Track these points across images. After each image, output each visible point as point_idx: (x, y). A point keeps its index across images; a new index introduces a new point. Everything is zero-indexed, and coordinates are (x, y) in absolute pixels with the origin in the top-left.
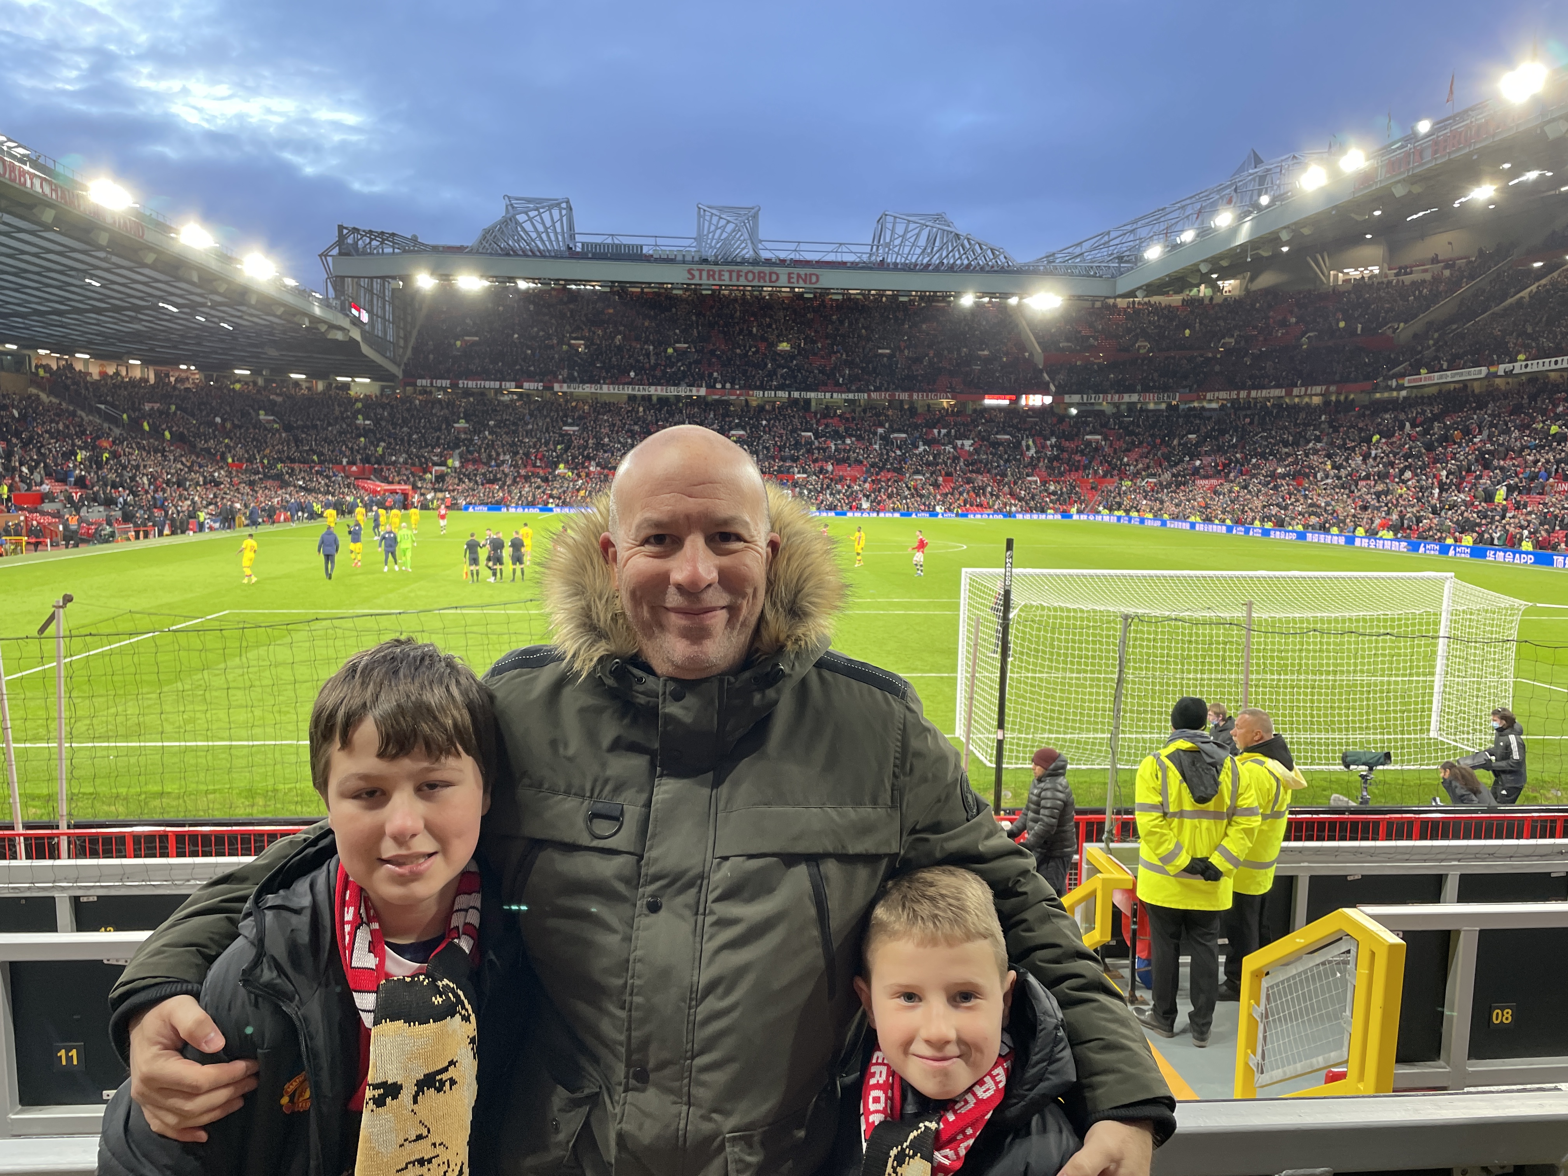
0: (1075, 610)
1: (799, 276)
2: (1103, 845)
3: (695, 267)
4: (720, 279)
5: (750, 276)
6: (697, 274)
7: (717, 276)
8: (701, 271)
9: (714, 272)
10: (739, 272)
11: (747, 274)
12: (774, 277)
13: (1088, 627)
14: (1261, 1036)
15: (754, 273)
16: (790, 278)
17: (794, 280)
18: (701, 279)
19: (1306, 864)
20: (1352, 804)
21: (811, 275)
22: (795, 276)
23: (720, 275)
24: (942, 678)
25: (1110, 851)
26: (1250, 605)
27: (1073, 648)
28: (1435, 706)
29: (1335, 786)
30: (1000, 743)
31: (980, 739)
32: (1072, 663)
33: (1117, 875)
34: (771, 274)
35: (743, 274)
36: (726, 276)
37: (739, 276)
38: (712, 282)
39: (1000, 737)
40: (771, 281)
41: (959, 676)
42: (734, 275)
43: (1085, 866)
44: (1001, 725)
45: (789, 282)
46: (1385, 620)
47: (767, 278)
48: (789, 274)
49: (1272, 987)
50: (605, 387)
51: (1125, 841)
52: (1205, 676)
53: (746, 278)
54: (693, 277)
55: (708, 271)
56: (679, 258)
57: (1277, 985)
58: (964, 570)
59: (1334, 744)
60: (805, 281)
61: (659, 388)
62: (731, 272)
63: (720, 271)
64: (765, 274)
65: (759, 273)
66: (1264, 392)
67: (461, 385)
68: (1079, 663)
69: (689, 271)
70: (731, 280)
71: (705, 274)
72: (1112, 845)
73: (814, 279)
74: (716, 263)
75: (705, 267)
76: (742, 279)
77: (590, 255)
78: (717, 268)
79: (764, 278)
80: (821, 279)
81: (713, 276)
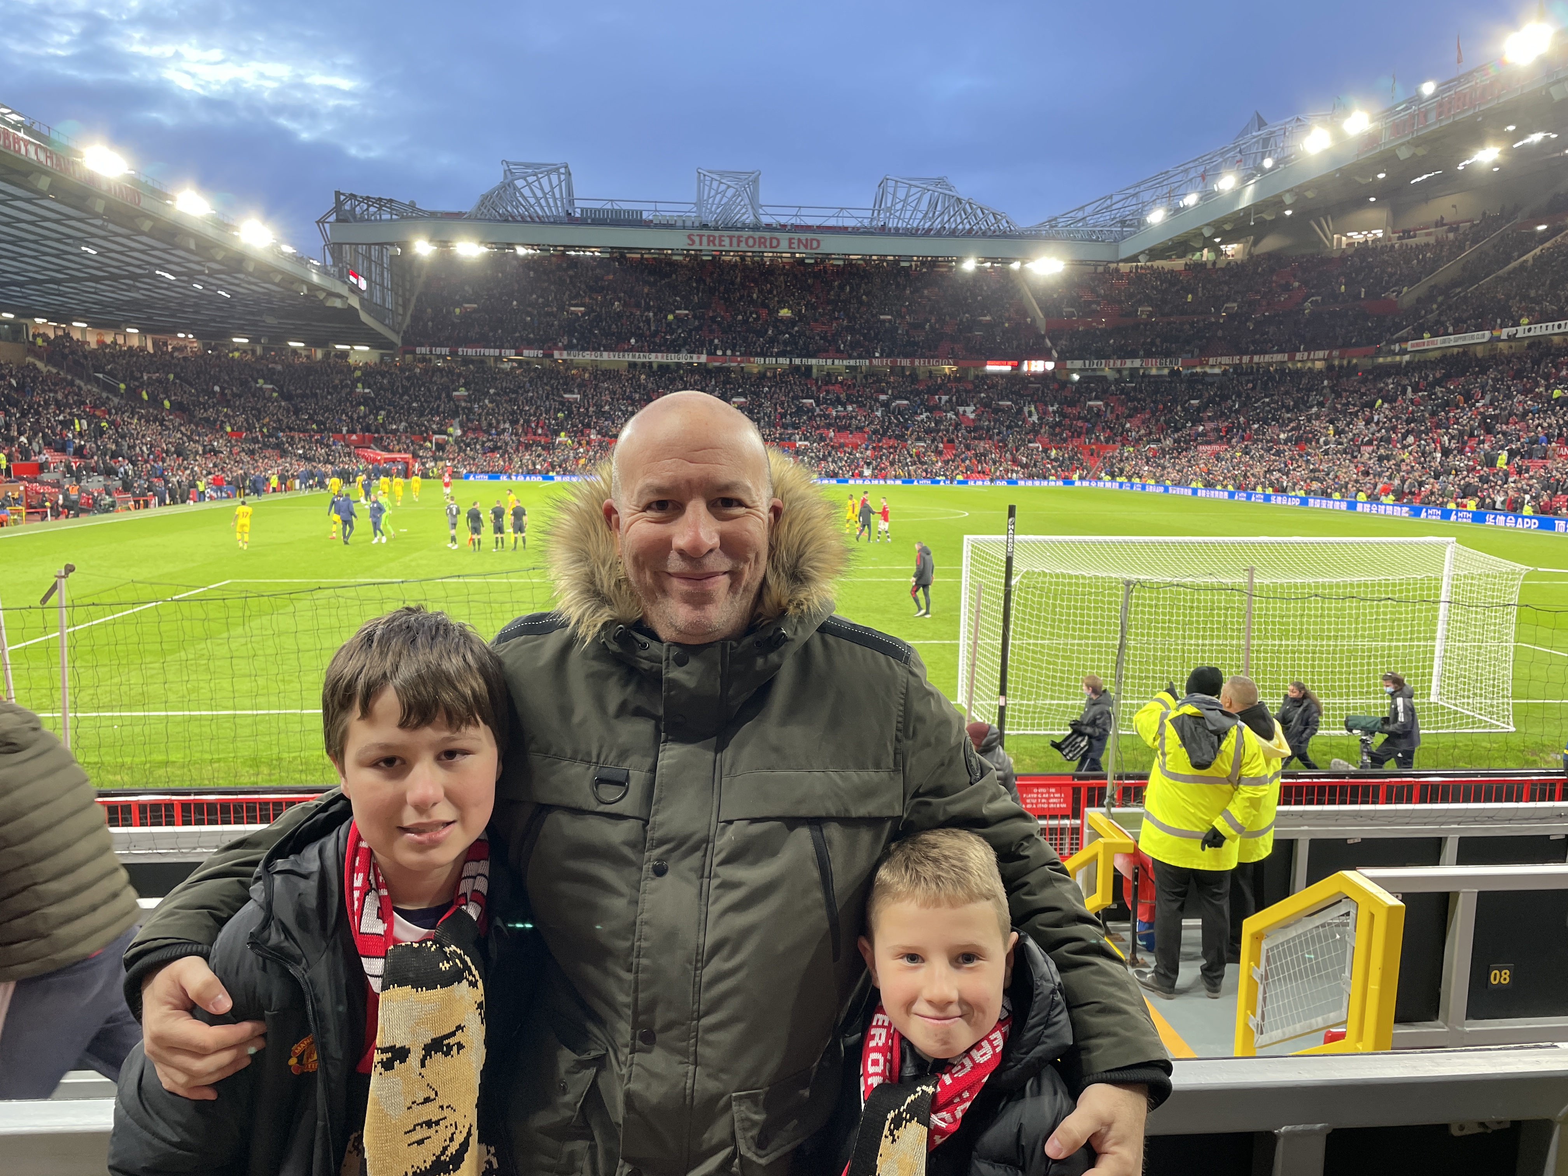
0: (1077, 577)
1: (799, 240)
2: (1104, 810)
3: (695, 232)
4: (720, 245)
5: (751, 242)
6: (697, 239)
7: (717, 242)
8: (701, 236)
9: (714, 237)
10: (739, 237)
11: (747, 239)
12: (775, 243)
13: (1090, 594)
14: (1260, 997)
15: (754, 239)
16: (790, 243)
17: (795, 246)
18: (701, 244)
19: (1306, 828)
20: (1352, 768)
21: (812, 240)
22: (796, 241)
23: (721, 241)
24: (944, 645)
25: (1111, 816)
26: (1251, 571)
27: (1075, 615)
28: (1436, 670)
29: (1335, 751)
30: (1002, 709)
31: (982, 705)
32: (1074, 630)
33: (1118, 839)
34: (771, 239)
35: (743, 239)
36: (726, 242)
37: (739, 242)
38: (712, 247)
39: (1002, 703)
40: (771, 247)
41: (961, 642)
42: (735, 241)
43: (1086, 831)
44: (1003, 691)
45: (790, 247)
46: (1387, 586)
47: (768, 244)
48: (790, 239)
49: (1272, 949)
50: (605, 354)
51: (1126, 806)
52: (1207, 642)
53: (747, 243)
54: (693, 242)
55: (709, 236)
56: (680, 223)
57: (1277, 946)
58: (966, 537)
59: (1334, 709)
60: (806, 247)
61: (660, 355)
62: (731, 237)
63: (720, 237)
64: (766, 240)
65: (760, 238)
66: (1267, 356)
67: (460, 353)
68: (1081, 630)
69: (689, 237)
70: (731, 245)
71: (705, 239)
72: (1113, 810)
73: (815, 244)
74: (716, 229)
75: (706, 232)
76: (743, 245)
77: (589, 221)
78: (717, 234)
79: (764, 243)
80: (822, 243)
81: (713, 242)
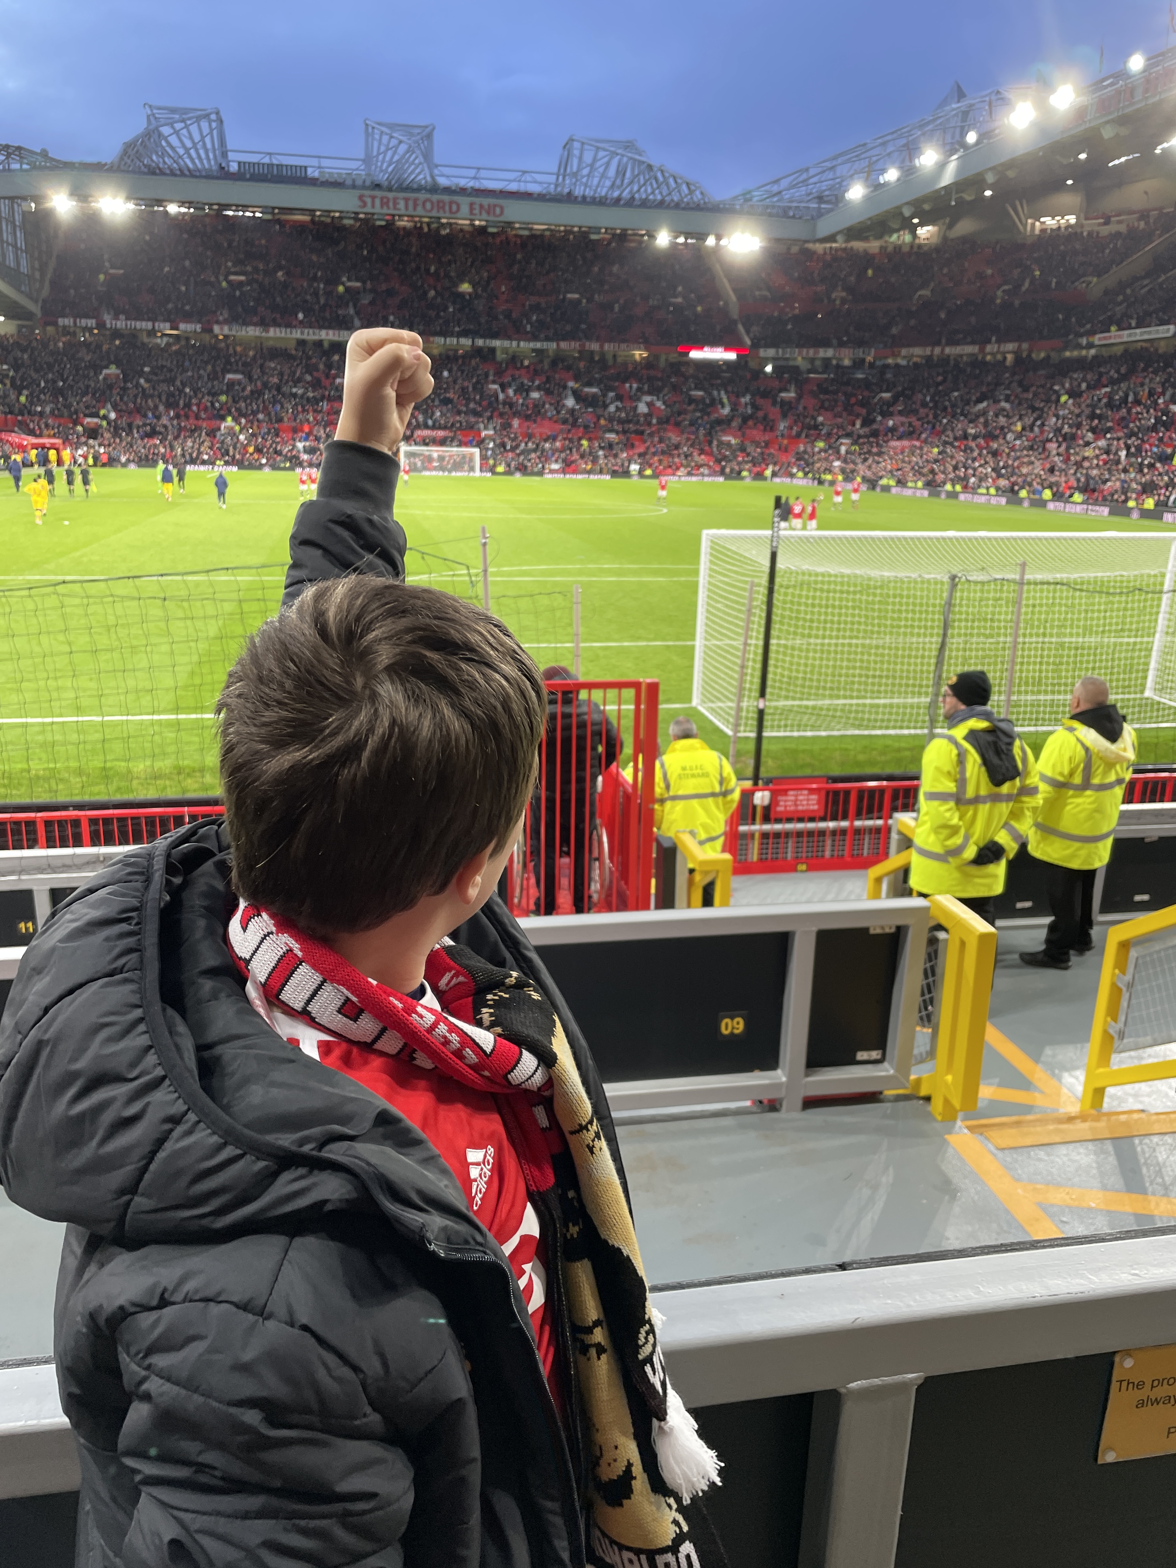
1: (481, 206)
3: (367, 193)
4: (395, 208)
5: (428, 206)
6: (368, 201)
7: (391, 204)
8: (373, 198)
9: (388, 200)
10: (415, 200)
11: (424, 202)
12: (454, 207)
14: (1124, 1004)
15: (431, 202)
16: (470, 209)
17: (477, 211)
18: (373, 206)
21: (495, 206)
22: (477, 207)
23: (395, 204)
26: (1023, 565)
28: (1153, 665)
30: (761, 712)
34: (450, 203)
35: (420, 202)
36: (401, 205)
37: (415, 205)
38: (385, 211)
39: (761, 706)
40: (450, 212)
41: (697, 643)
42: (411, 203)
44: (763, 694)
45: (470, 213)
47: (447, 208)
48: (471, 205)
50: (271, 330)
53: (423, 207)
54: (365, 204)
55: (382, 199)
56: (349, 182)
58: (705, 532)
60: (488, 213)
61: (331, 332)
62: (406, 200)
63: (394, 199)
64: (444, 204)
65: (438, 202)
66: (959, 346)
67: (108, 326)
69: (361, 198)
70: (406, 209)
71: (378, 202)
73: (498, 210)
74: (390, 189)
75: (378, 193)
76: (419, 208)
77: (248, 176)
78: (391, 195)
79: (443, 208)
80: (506, 211)
81: (387, 203)
